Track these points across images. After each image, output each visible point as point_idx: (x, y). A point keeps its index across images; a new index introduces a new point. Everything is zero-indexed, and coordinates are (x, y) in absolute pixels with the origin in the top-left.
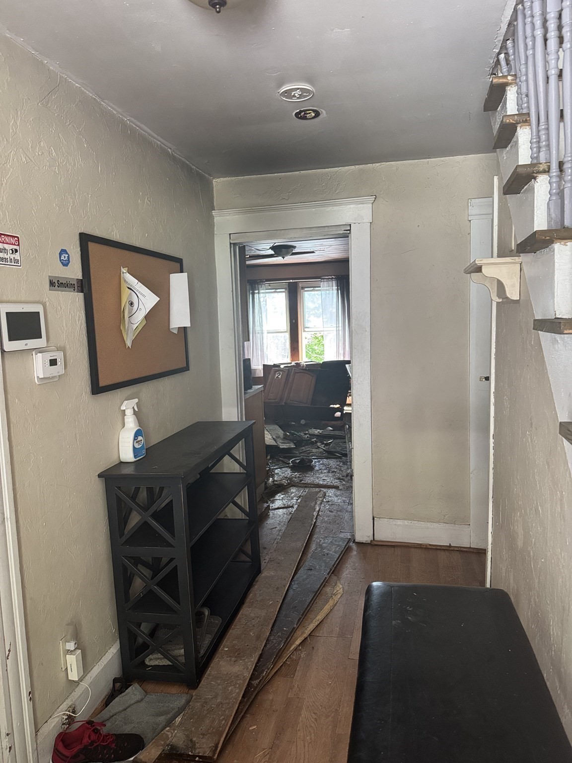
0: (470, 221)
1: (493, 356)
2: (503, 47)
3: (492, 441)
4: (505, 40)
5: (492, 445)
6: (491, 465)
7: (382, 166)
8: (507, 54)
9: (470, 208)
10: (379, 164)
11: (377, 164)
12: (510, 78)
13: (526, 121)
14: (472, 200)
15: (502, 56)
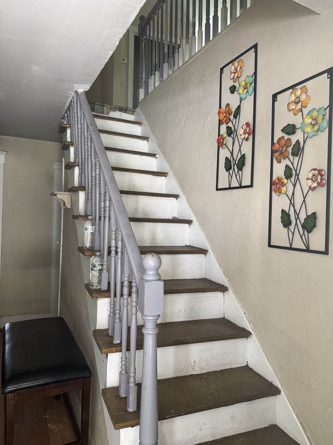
0: (54, 171)
1: (62, 231)
2: (66, 112)
3: (61, 266)
4: (67, 111)
5: (60, 268)
6: (60, 277)
7: (11, 138)
8: (67, 114)
9: (54, 165)
10: (9, 137)
11: (8, 137)
12: (68, 125)
13: (73, 145)
14: (55, 162)
15: (66, 115)
